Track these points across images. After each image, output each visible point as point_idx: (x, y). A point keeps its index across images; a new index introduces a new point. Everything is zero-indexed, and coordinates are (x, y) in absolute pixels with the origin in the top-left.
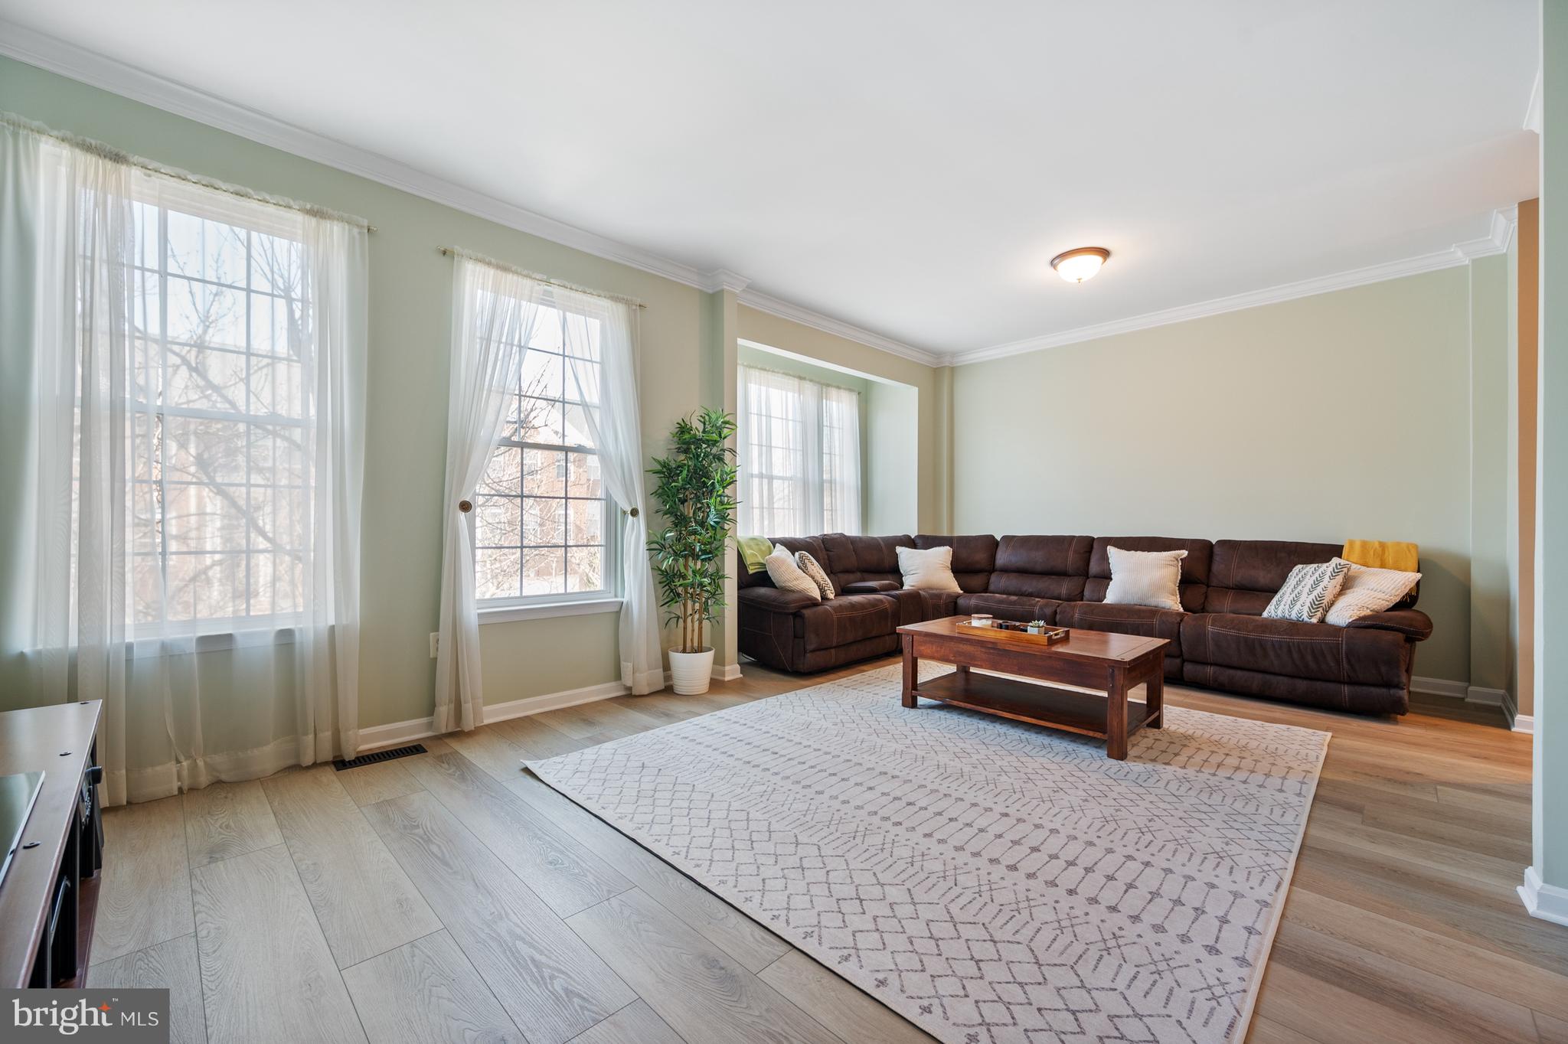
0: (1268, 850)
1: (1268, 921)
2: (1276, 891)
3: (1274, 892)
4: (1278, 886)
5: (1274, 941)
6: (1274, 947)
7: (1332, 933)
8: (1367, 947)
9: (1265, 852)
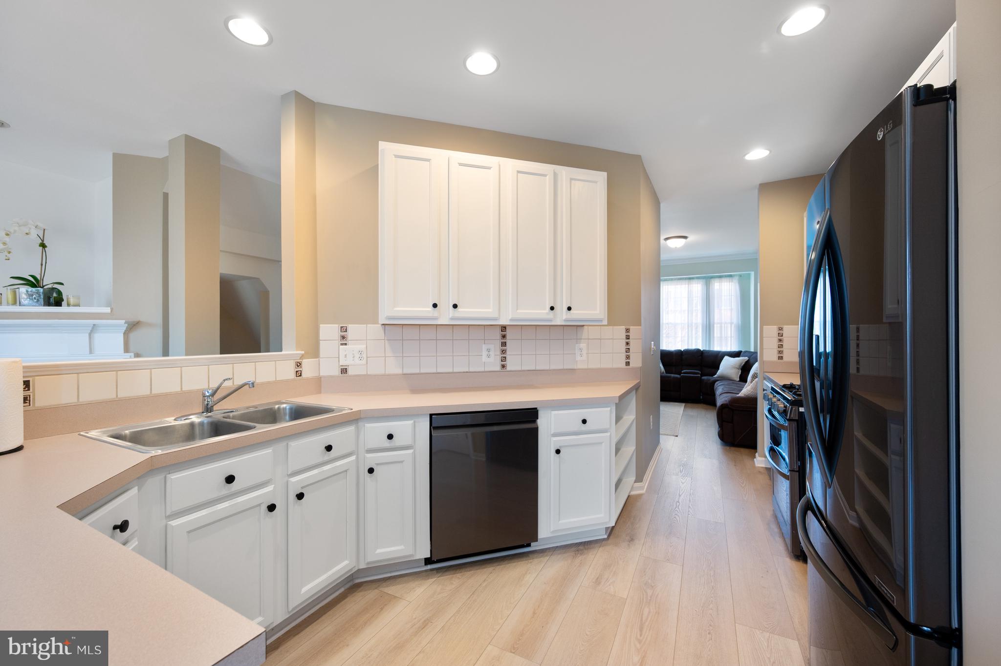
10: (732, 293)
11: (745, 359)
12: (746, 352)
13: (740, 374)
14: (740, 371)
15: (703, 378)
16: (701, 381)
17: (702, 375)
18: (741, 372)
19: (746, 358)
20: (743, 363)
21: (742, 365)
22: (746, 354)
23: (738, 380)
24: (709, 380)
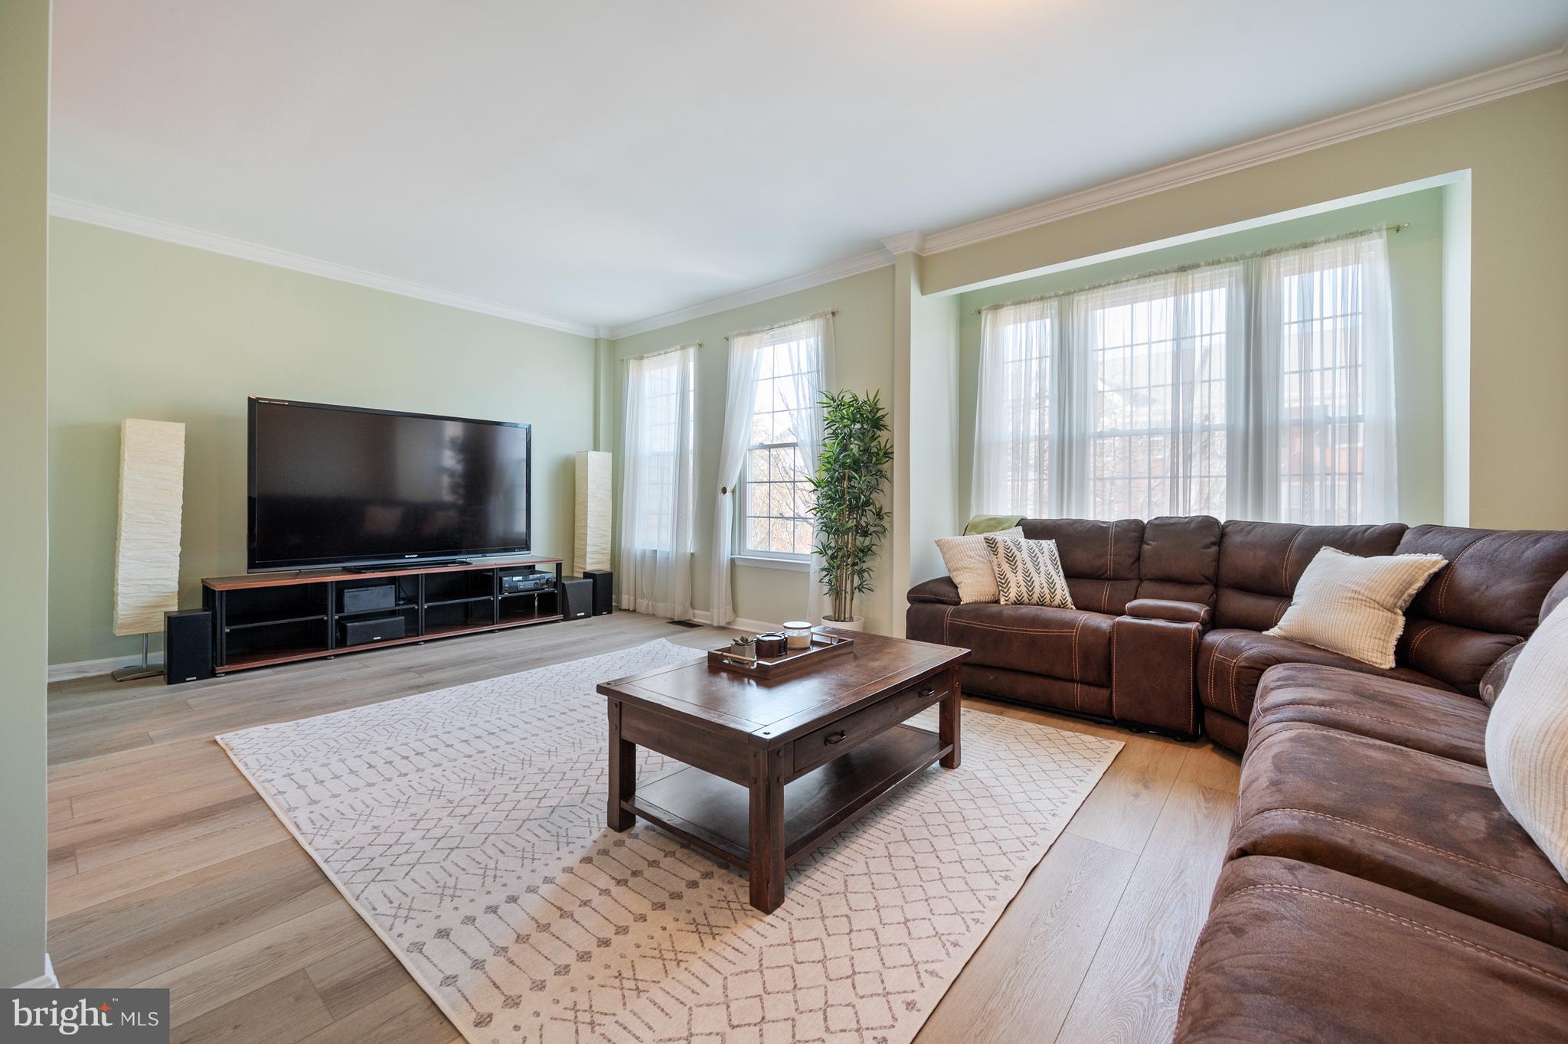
0: (342, 848)
1: (277, 804)
2: (295, 823)
3: (295, 820)
4: (298, 826)
5: (264, 801)
6: (261, 798)
7: (235, 828)
8: (205, 836)
9: (342, 844)
10: (1355, 300)
11: (1420, 567)
12: (1426, 530)
13: (1399, 632)
14: (1401, 620)
15: (1215, 638)
16: (1198, 650)
17: (1214, 622)
18: (1406, 627)
19: (1435, 561)
20: (1420, 584)
21: (1413, 590)
22: (1430, 539)
23: (1389, 662)
24: (1236, 652)
